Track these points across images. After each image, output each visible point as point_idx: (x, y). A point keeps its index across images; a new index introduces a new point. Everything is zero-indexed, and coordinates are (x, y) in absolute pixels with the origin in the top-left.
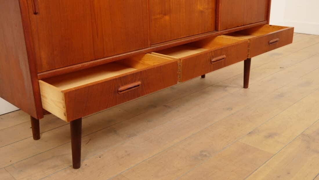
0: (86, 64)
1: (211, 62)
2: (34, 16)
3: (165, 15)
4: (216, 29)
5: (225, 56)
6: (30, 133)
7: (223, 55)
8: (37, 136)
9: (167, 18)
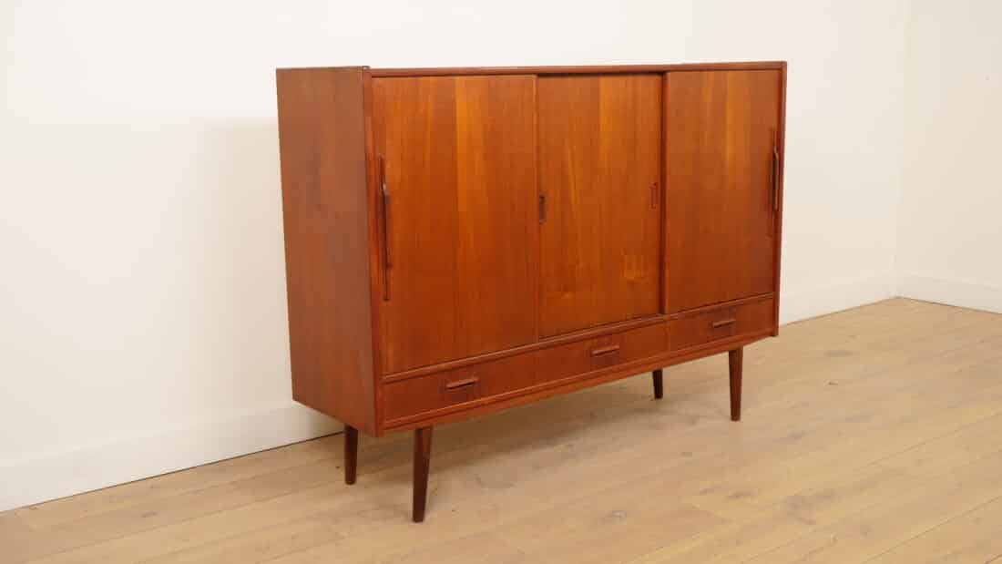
0: (443, 366)
1: (591, 355)
2: (385, 304)
3: (566, 290)
4: (661, 311)
5: (617, 347)
6: (342, 475)
7: (615, 344)
8: (351, 479)
9: (568, 296)
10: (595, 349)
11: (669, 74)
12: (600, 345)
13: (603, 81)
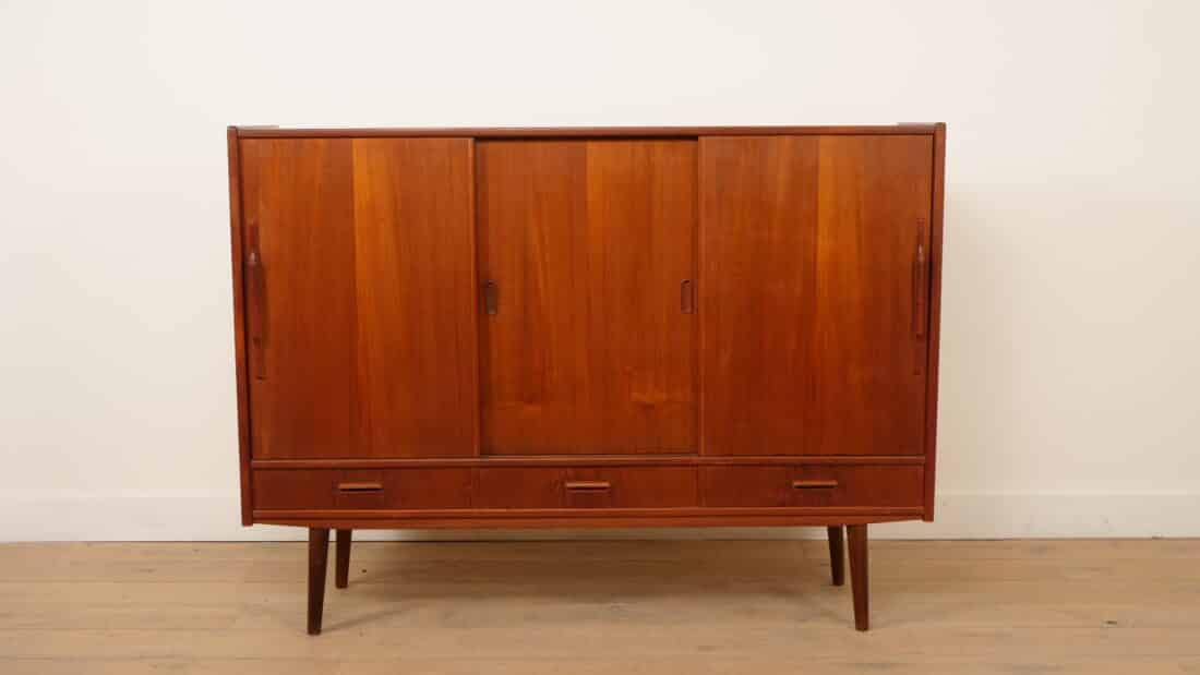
0: (332, 462)
1: (564, 489)
5: (606, 485)
7: (604, 481)
10: (570, 480)
11: (702, 139)
12: (578, 479)
13: (591, 146)
